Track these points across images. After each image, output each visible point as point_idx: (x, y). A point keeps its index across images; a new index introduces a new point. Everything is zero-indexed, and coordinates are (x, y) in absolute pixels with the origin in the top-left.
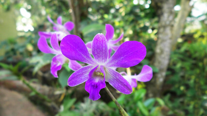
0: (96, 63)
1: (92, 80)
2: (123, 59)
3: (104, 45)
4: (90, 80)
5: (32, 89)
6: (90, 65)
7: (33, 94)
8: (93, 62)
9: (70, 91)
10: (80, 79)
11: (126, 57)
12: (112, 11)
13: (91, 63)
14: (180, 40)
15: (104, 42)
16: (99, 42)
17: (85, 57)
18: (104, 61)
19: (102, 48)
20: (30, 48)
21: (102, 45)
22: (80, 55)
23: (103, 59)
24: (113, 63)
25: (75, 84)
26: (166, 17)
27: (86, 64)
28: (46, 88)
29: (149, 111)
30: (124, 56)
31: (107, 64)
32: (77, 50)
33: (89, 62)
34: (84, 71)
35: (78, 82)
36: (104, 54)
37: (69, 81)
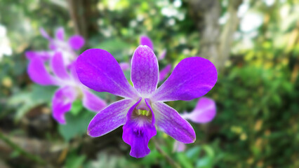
0: (136, 96)
1: (133, 123)
2: (181, 86)
3: (152, 65)
4: (130, 123)
5: (14, 147)
6: (127, 98)
7: (15, 154)
8: (131, 93)
9: (76, 145)
10: (110, 124)
11: (187, 83)
12: (133, 24)
13: (128, 96)
14: (228, 64)
15: (151, 59)
16: (143, 59)
17: (119, 85)
18: (150, 90)
19: (149, 69)
20: (7, 82)
21: (148, 64)
22: (110, 82)
23: (149, 87)
24: (165, 94)
25: (102, 132)
26: (209, 32)
27: (120, 98)
28: (36, 144)
29: (194, 164)
30: (183, 81)
31: (156, 95)
32: (106, 74)
33: (125, 94)
34: (116, 110)
35: (107, 129)
36: (151, 79)
37: (91, 127)
